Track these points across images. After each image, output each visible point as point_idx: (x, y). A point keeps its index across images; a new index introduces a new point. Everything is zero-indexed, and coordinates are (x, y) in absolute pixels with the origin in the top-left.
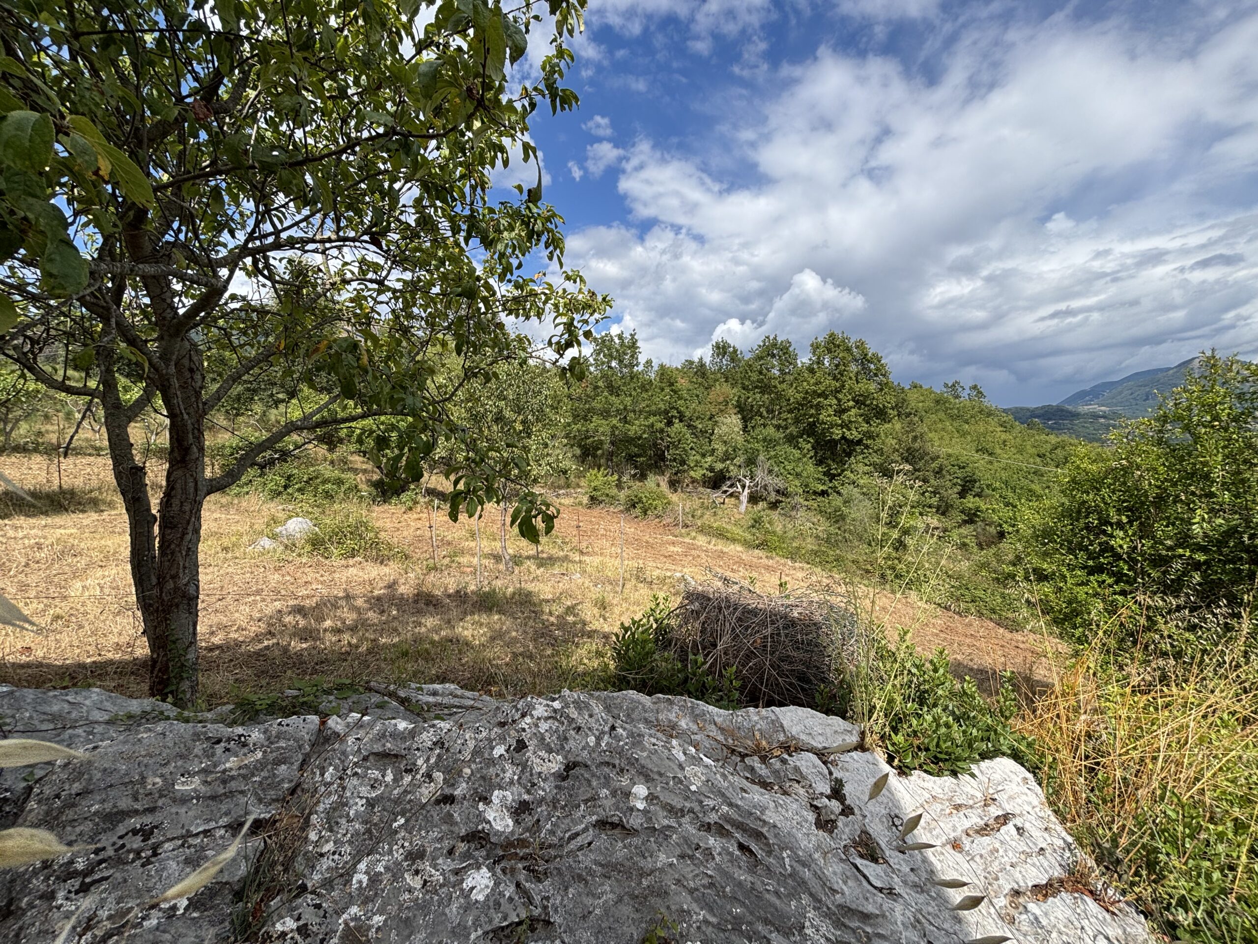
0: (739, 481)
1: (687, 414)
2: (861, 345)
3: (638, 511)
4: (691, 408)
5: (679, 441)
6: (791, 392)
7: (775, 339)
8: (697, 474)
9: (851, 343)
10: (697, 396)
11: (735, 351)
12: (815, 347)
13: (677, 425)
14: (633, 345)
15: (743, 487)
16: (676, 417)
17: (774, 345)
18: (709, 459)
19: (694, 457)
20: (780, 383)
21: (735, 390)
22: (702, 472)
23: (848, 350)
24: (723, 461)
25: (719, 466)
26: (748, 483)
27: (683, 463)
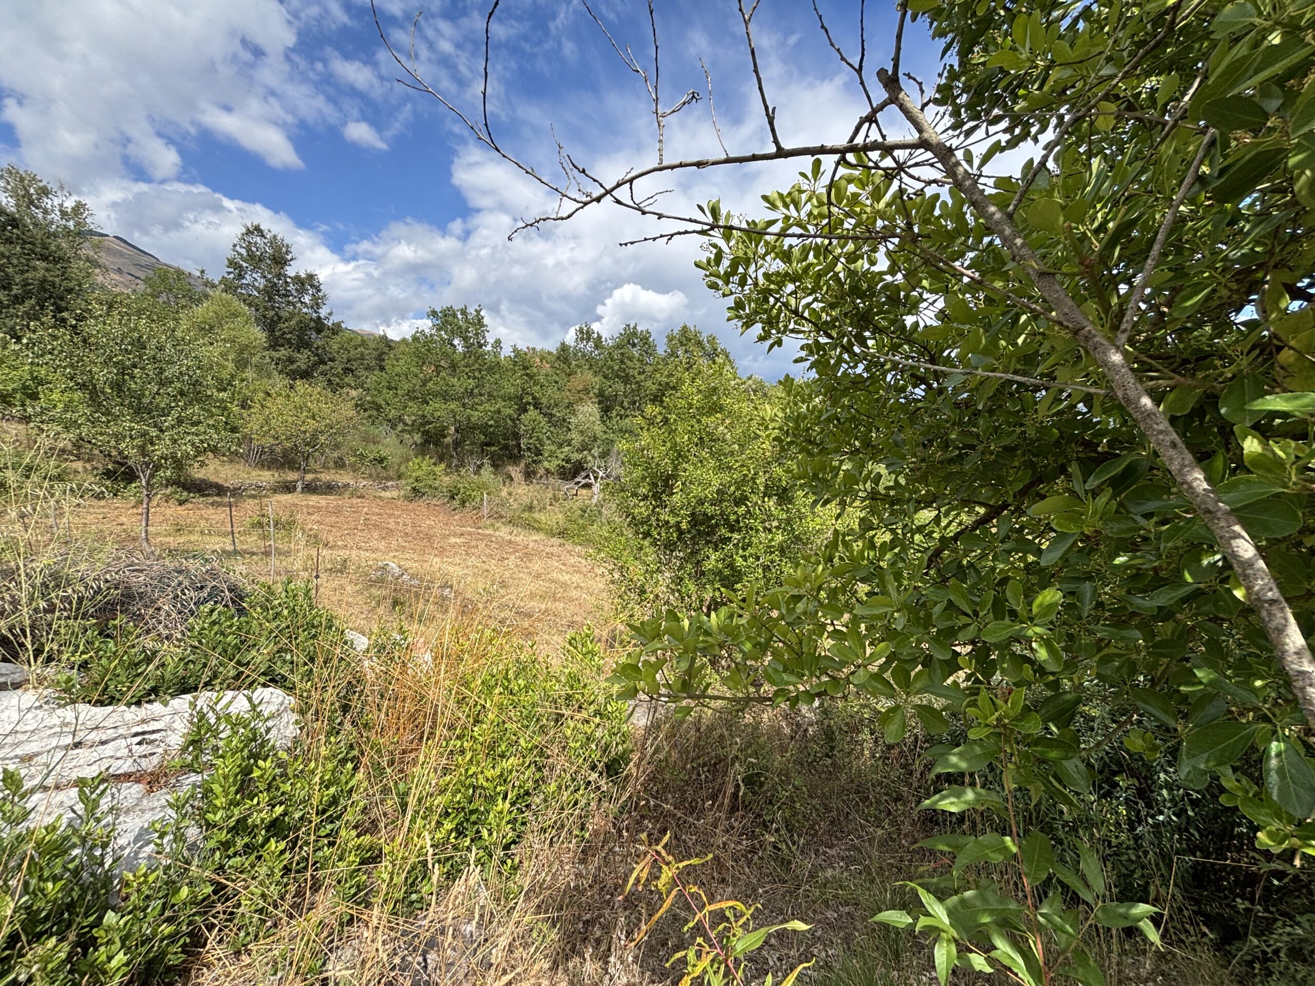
0: (594, 472)
1: (544, 400)
2: (712, 340)
3: (456, 503)
4: (548, 395)
5: (533, 429)
6: (649, 383)
7: (635, 328)
8: (552, 465)
9: (704, 337)
10: (556, 382)
11: (599, 337)
12: (670, 339)
13: (532, 413)
14: (479, 322)
15: (596, 478)
16: (529, 404)
17: (634, 334)
18: (567, 449)
19: (549, 447)
20: (639, 373)
21: (596, 379)
22: (557, 463)
23: (699, 343)
24: (580, 451)
25: (576, 456)
26: (601, 474)
27: (539, 453)
